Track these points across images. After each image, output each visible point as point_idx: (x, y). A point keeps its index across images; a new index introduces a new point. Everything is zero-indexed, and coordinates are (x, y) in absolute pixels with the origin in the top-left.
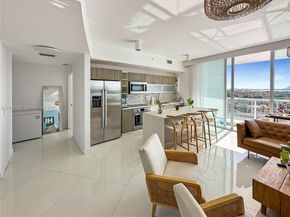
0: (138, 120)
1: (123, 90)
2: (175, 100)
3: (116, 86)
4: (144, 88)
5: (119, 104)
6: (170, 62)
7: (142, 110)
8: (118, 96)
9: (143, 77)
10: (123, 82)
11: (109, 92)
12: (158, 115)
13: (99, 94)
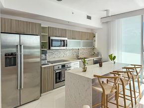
0: (59, 77)
1: (43, 45)
2: (93, 55)
3: (34, 41)
4: (64, 44)
5: (38, 60)
6: (89, 18)
7: (63, 66)
8: (38, 52)
9: (64, 33)
10: (42, 37)
11: (25, 47)
12: (83, 74)
13: (14, 50)
